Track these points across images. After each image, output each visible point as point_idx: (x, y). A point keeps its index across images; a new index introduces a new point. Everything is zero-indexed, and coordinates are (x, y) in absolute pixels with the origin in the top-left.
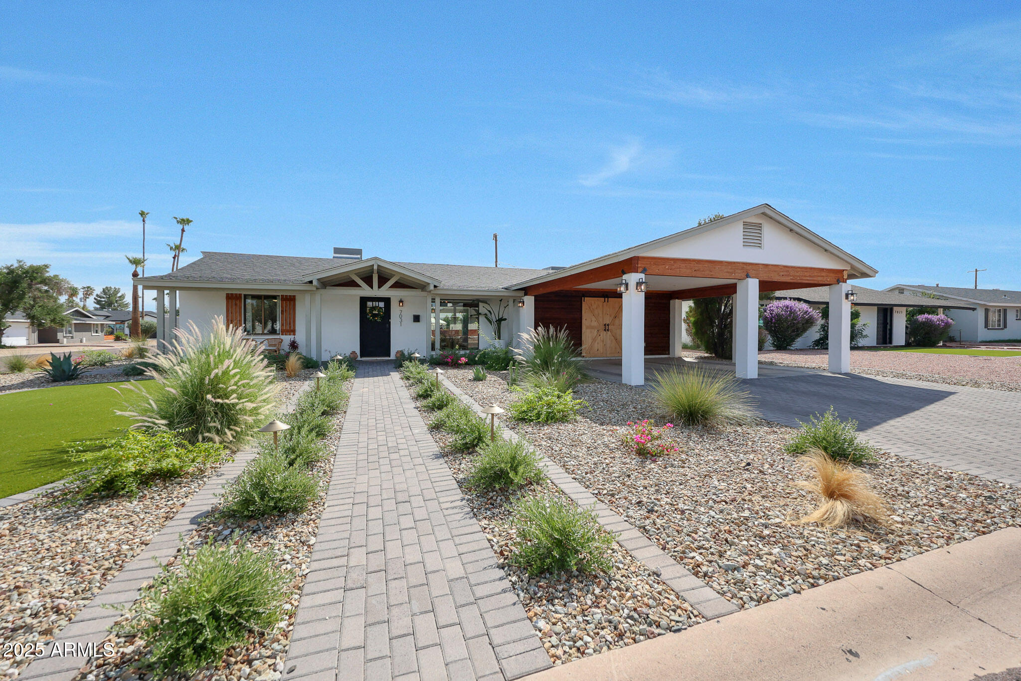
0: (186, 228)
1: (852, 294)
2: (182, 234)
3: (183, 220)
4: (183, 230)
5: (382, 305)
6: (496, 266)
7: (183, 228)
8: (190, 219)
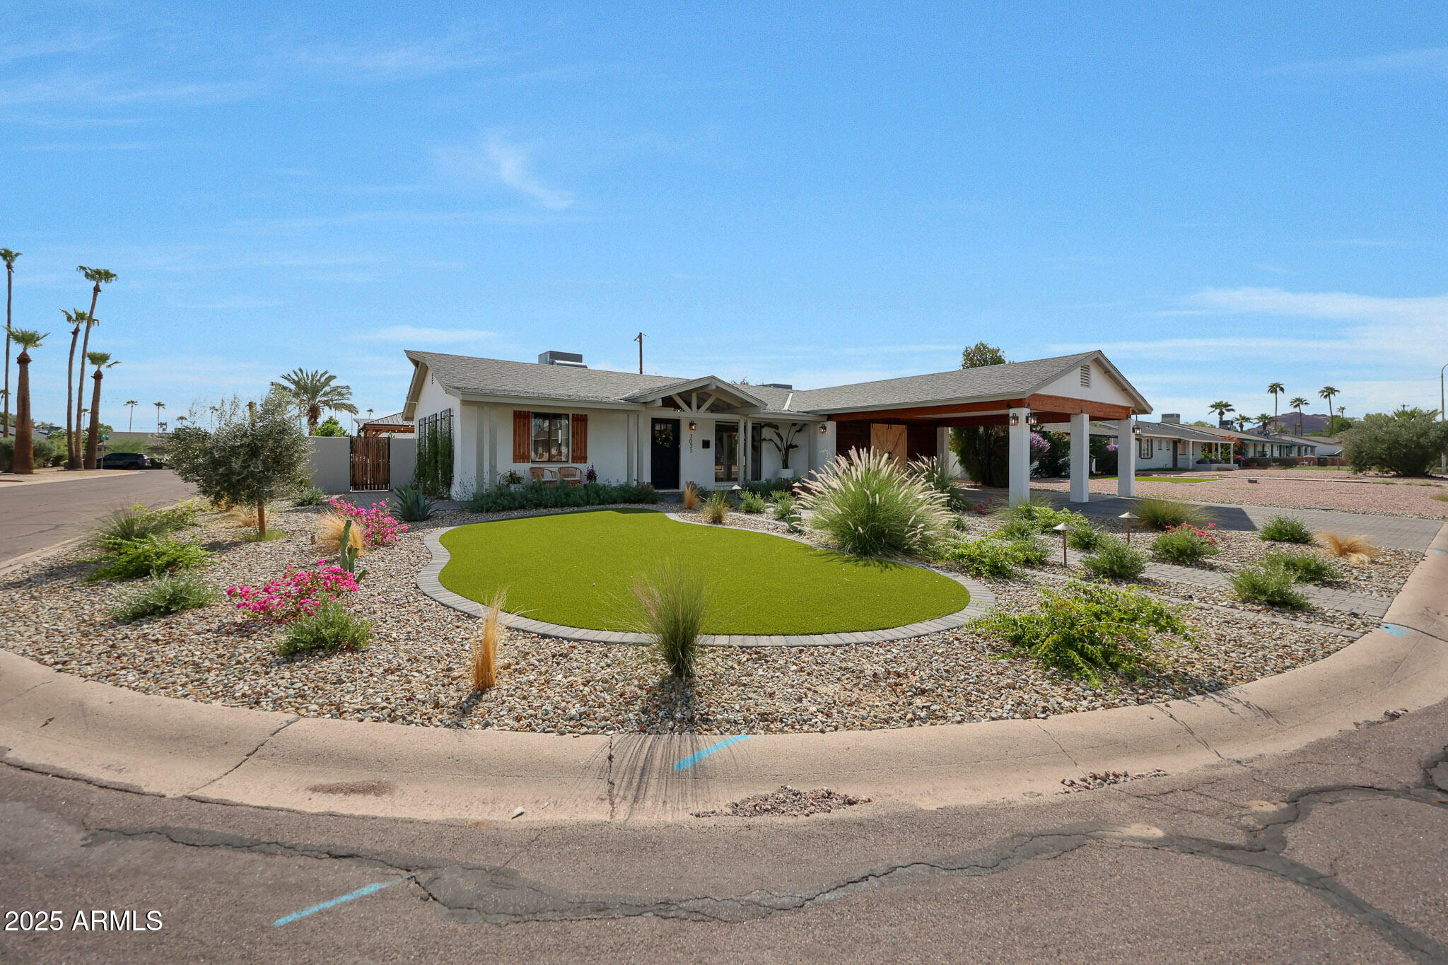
0: (102, 285)
1: (1138, 428)
2: (95, 295)
3: (98, 272)
4: (97, 290)
5: (670, 426)
6: (641, 372)
7: (97, 286)
8: (112, 272)
